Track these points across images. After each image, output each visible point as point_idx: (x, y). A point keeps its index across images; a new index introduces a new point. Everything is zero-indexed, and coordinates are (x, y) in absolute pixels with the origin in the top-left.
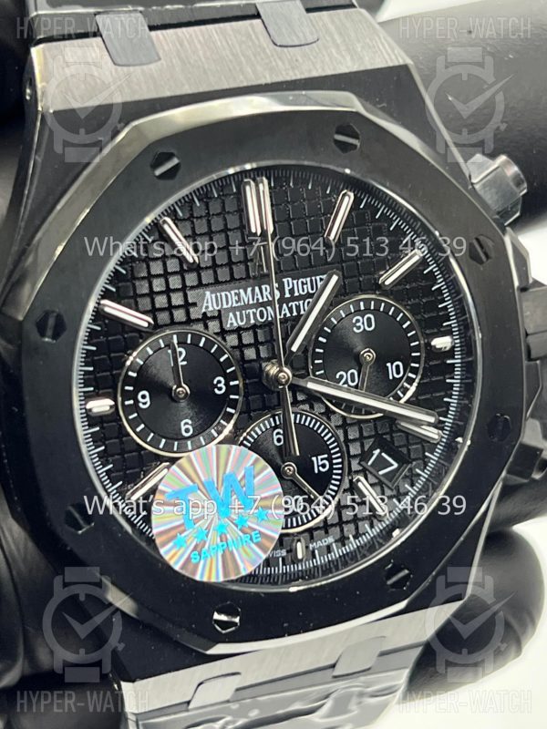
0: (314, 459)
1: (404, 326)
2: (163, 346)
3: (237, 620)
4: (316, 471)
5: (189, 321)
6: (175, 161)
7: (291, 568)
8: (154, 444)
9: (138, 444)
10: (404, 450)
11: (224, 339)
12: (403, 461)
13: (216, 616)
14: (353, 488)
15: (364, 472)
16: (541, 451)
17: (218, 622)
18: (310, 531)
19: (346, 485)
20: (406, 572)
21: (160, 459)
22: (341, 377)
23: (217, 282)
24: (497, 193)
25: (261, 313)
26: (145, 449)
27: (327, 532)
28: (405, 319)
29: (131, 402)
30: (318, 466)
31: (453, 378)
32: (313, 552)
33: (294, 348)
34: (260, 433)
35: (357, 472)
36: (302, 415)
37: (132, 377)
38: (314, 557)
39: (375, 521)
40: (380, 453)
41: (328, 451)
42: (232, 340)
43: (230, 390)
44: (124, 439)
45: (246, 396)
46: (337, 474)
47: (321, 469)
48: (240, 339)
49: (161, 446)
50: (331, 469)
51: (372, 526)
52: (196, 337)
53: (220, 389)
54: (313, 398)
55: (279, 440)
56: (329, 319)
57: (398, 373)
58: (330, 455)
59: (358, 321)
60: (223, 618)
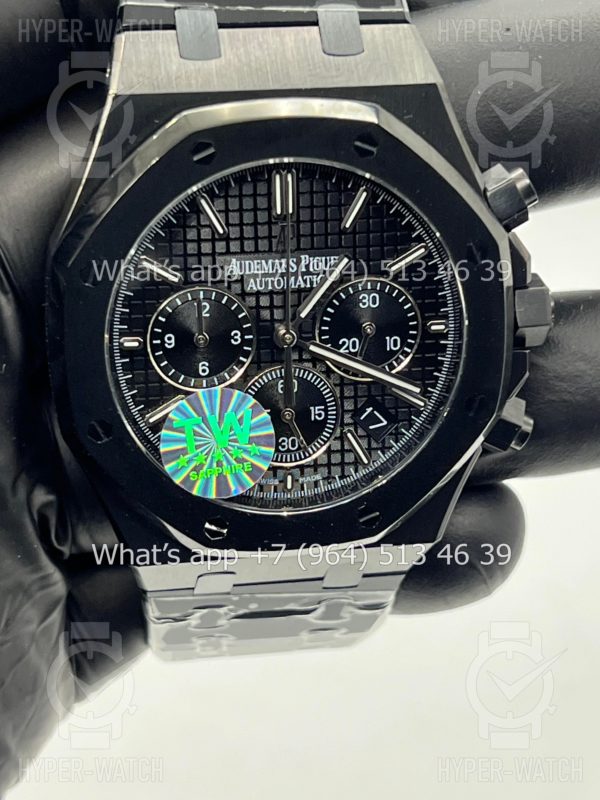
0: (312, 408)
1: (406, 307)
2: (190, 299)
3: (225, 531)
4: (313, 419)
6: (211, 150)
7: (280, 496)
8: (174, 378)
9: (161, 377)
10: (393, 411)
11: (244, 299)
12: (392, 420)
13: (207, 525)
14: (342, 438)
15: (355, 424)
17: (209, 531)
18: (302, 468)
19: (338, 433)
20: (378, 513)
21: (178, 391)
22: (344, 343)
23: (243, 251)
24: (507, 202)
26: (165, 382)
27: (316, 470)
28: (407, 301)
29: (159, 342)
30: (315, 415)
31: (444, 356)
32: (302, 486)
34: (266, 381)
35: (348, 425)
36: (305, 371)
37: (161, 321)
38: (303, 489)
39: (360, 467)
40: (372, 411)
41: (325, 404)
42: (252, 301)
43: (245, 342)
44: (150, 371)
45: (258, 349)
46: (330, 424)
47: (317, 417)
48: (258, 301)
49: (180, 381)
50: (326, 418)
51: (356, 471)
52: (220, 296)
53: (236, 340)
54: (317, 359)
55: (282, 389)
56: (338, 293)
57: (395, 345)
58: (327, 407)
59: (364, 298)
60: (214, 528)
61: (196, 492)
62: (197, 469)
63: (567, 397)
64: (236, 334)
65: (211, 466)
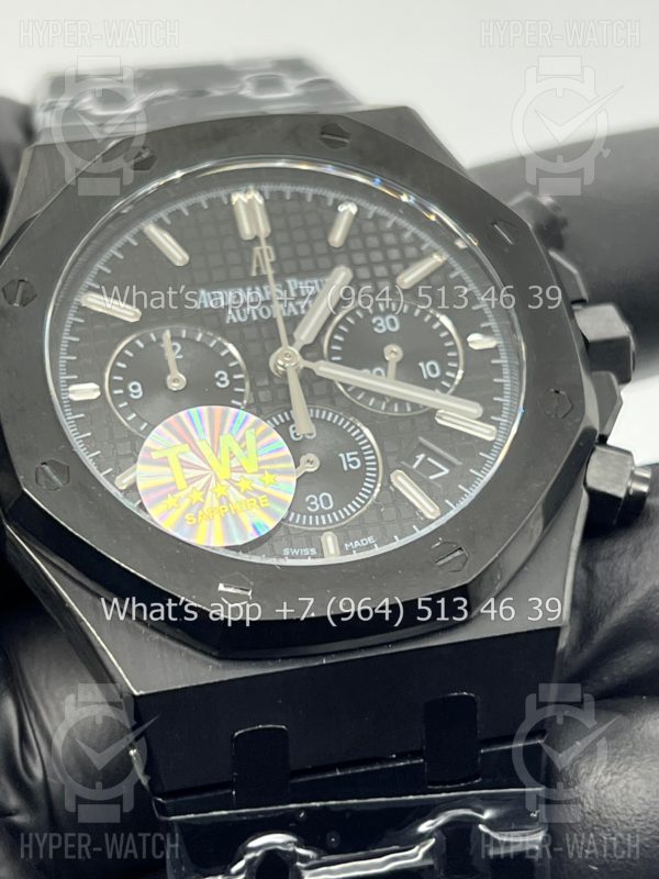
0: (342, 455)
1: (435, 327)
2: (154, 339)
3: (250, 593)
4: (346, 468)
9: (130, 431)
11: (224, 335)
17: (226, 595)
20: (459, 552)
23: (212, 281)
26: (138, 437)
27: (365, 532)
28: (434, 320)
30: (348, 463)
31: (502, 378)
32: (350, 551)
36: (321, 410)
37: (120, 367)
40: (425, 458)
41: (357, 448)
42: (234, 335)
43: (235, 383)
45: (253, 390)
46: (370, 472)
47: (351, 466)
48: (242, 334)
50: (364, 466)
51: (420, 528)
52: (192, 333)
53: (223, 382)
55: (296, 435)
56: (344, 318)
57: (434, 372)
58: (360, 452)
59: (379, 321)
60: (231, 590)
64: (221, 376)
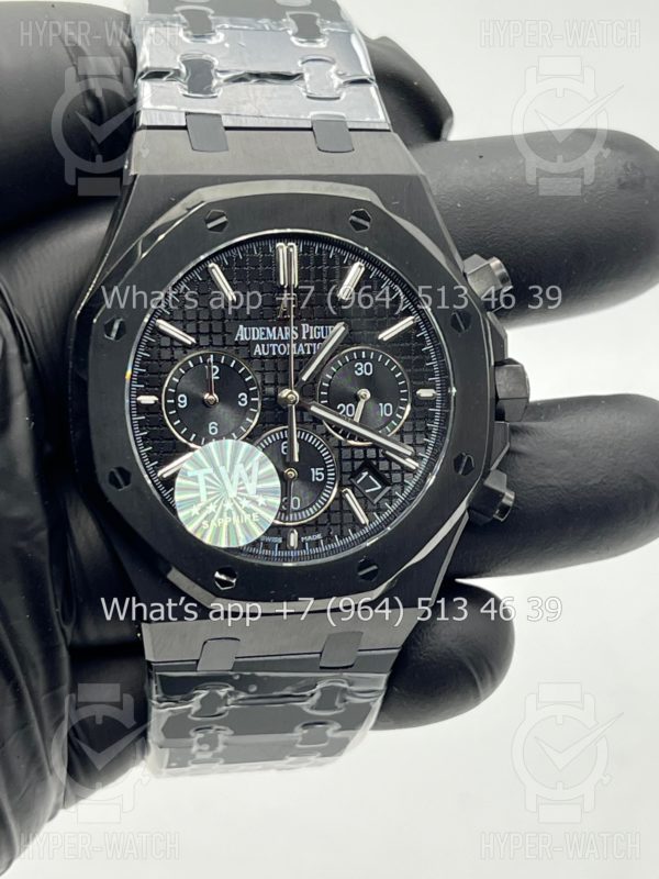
0: (313, 469)
1: (397, 376)
2: (201, 361)
3: (234, 581)
4: (314, 479)
5: (224, 345)
6: (223, 220)
7: (284, 553)
8: (186, 436)
9: (174, 435)
10: (387, 475)
11: (250, 363)
12: (385, 482)
13: (217, 575)
14: (340, 498)
15: (352, 487)
16: (503, 495)
17: (220, 581)
18: (303, 526)
19: (336, 494)
20: (375, 567)
21: (188, 449)
22: (341, 408)
23: (249, 319)
25: (282, 347)
26: (177, 439)
28: (397, 370)
29: (173, 401)
30: (315, 476)
31: (432, 423)
32: (304, 543)
33: (305, 378)
34: (271, 441)
35: (347, 486)
36: (306, 433)
37: (175, 382)
38: (305, 548)
39: (357, 528)
40: (368, 476)
41: (325, 466)
43: (251, 404)
44: (163, 429)
45: (262, 411)
46: (329, 485)
47: (317, 478)
48: (263, 366)
49: (192, 440)
50: (326, 479)
51: (354, 532)
52: (229, 359)
53: (243, 402)
54: (317, 420)
55: (285, 450)
56: (335, 360)
57: (388, 412)
58: (326, 469)
59: (359, 366)
60: (223, 577)
61: (207, 540)
62: (209, 518)
63: (554, 482)
64: (243, 397)
65: (221, 516)
